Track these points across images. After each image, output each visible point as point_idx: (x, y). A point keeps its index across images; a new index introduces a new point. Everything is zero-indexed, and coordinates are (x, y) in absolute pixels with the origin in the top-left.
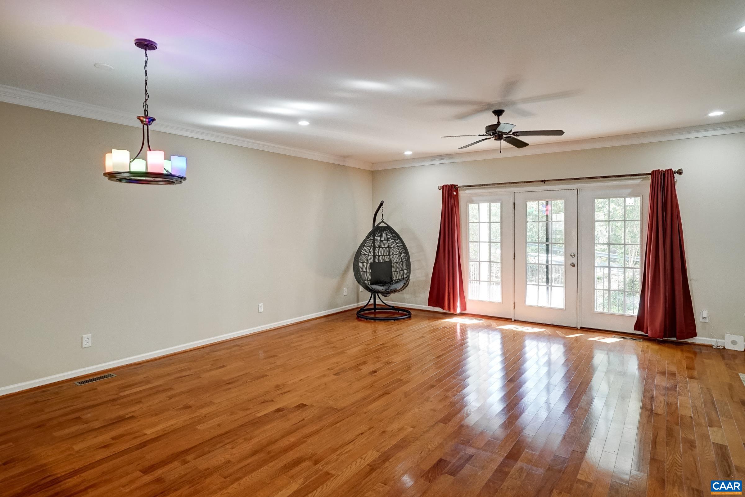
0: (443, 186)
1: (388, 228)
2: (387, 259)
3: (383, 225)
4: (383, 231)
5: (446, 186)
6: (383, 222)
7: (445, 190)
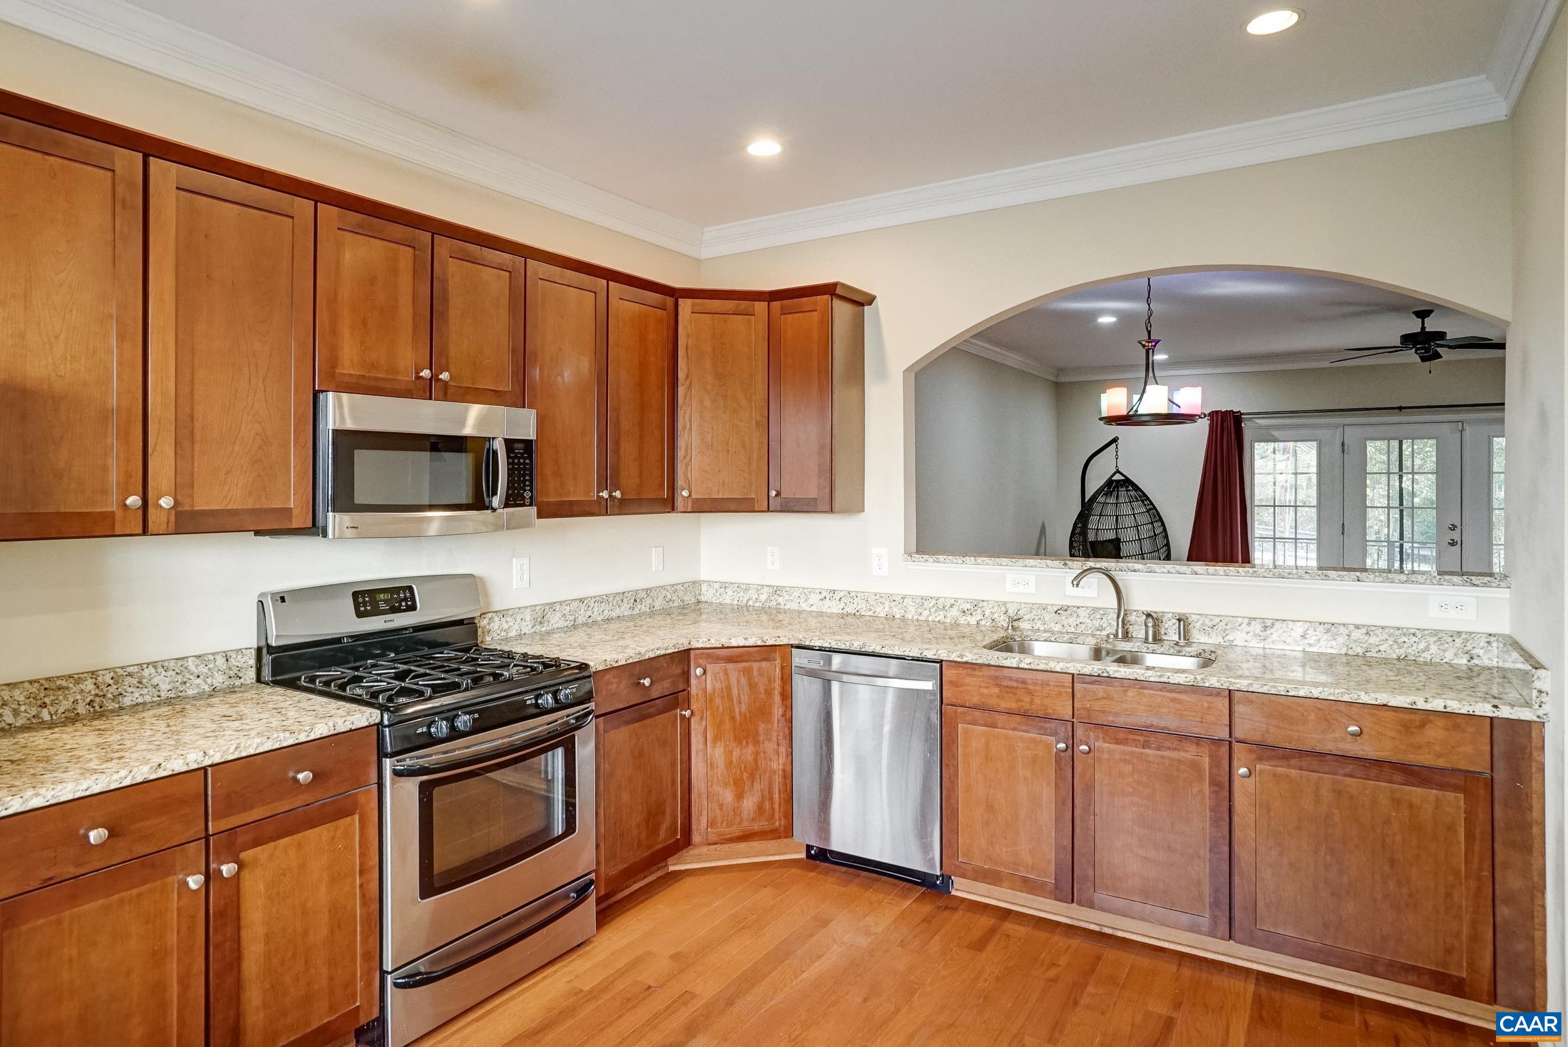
0: (1213, 412)
1: (1127, 482)
2: (1111, 535)
3: (1118, 477)
4: (1122, 487)
5: (1217, 412)
6: (1118, 472)
7: (1215, 419)
